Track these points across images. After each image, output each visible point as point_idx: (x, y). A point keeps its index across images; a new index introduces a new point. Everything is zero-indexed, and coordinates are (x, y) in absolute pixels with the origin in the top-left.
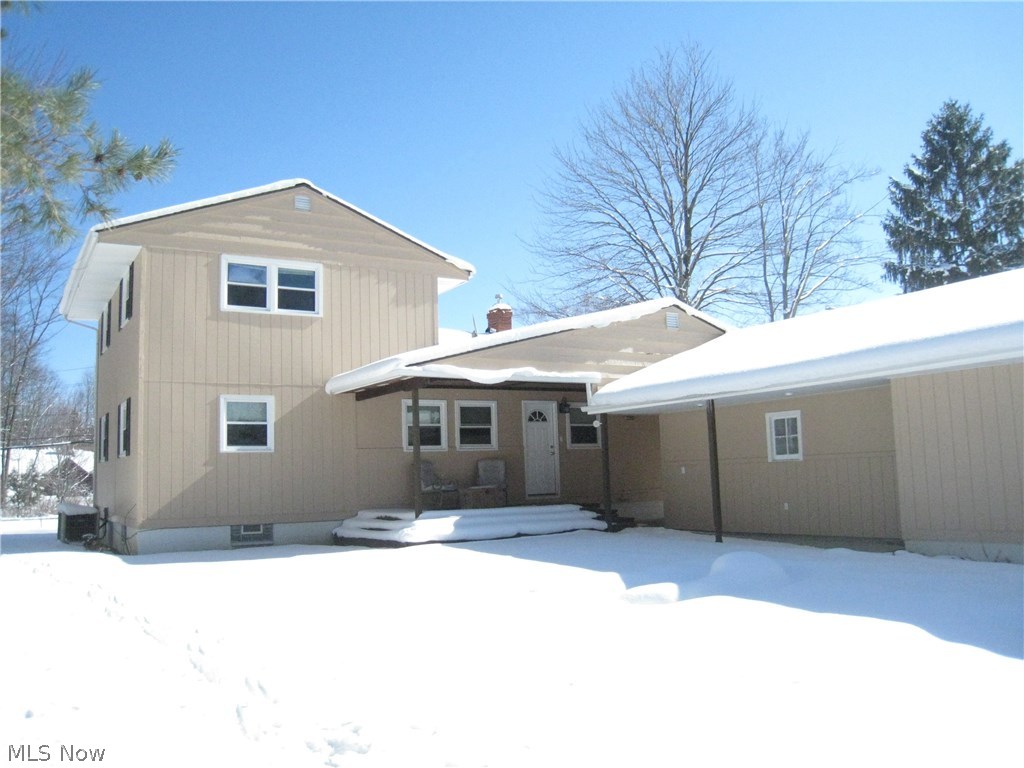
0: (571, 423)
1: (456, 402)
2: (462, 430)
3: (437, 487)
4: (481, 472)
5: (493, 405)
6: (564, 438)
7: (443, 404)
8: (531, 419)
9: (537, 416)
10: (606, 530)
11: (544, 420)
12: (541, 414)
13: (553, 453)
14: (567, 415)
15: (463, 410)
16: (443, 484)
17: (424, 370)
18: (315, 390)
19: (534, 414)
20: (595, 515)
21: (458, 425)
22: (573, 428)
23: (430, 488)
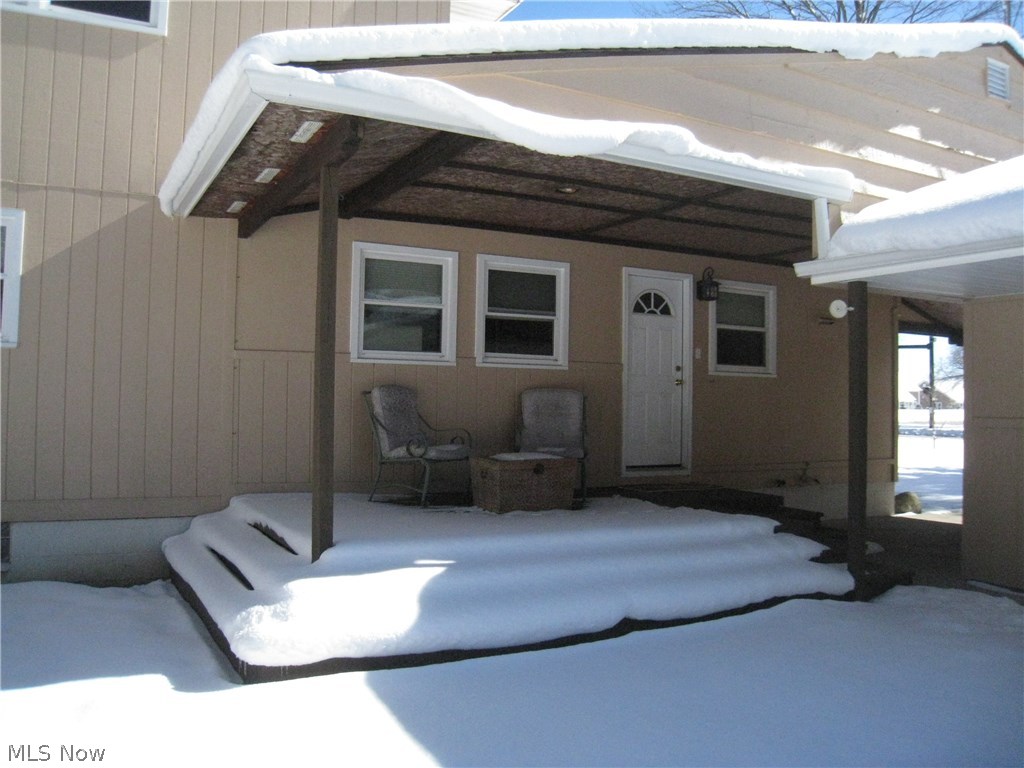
0: (719, 321)
1: (480, 259)
2: (490, 323)
3: (417, 451)
4: (528, 418)
5: (561, 272)
6: (705, 353)
7: (448, 261)
8: (638, 309)
9: (653, 303)
10: (848, 597)
11: (666, 311)
12: (659, 300)
13: (680, 382)
14: (712, 305)
15: (495, 277)
16: (434, 443)
17: (339, 84)
18: (135, 204)
19: (646, 298)
20: (816, 548)
21: (481, 310)
22: (720, 332)
23: (401, 452)
